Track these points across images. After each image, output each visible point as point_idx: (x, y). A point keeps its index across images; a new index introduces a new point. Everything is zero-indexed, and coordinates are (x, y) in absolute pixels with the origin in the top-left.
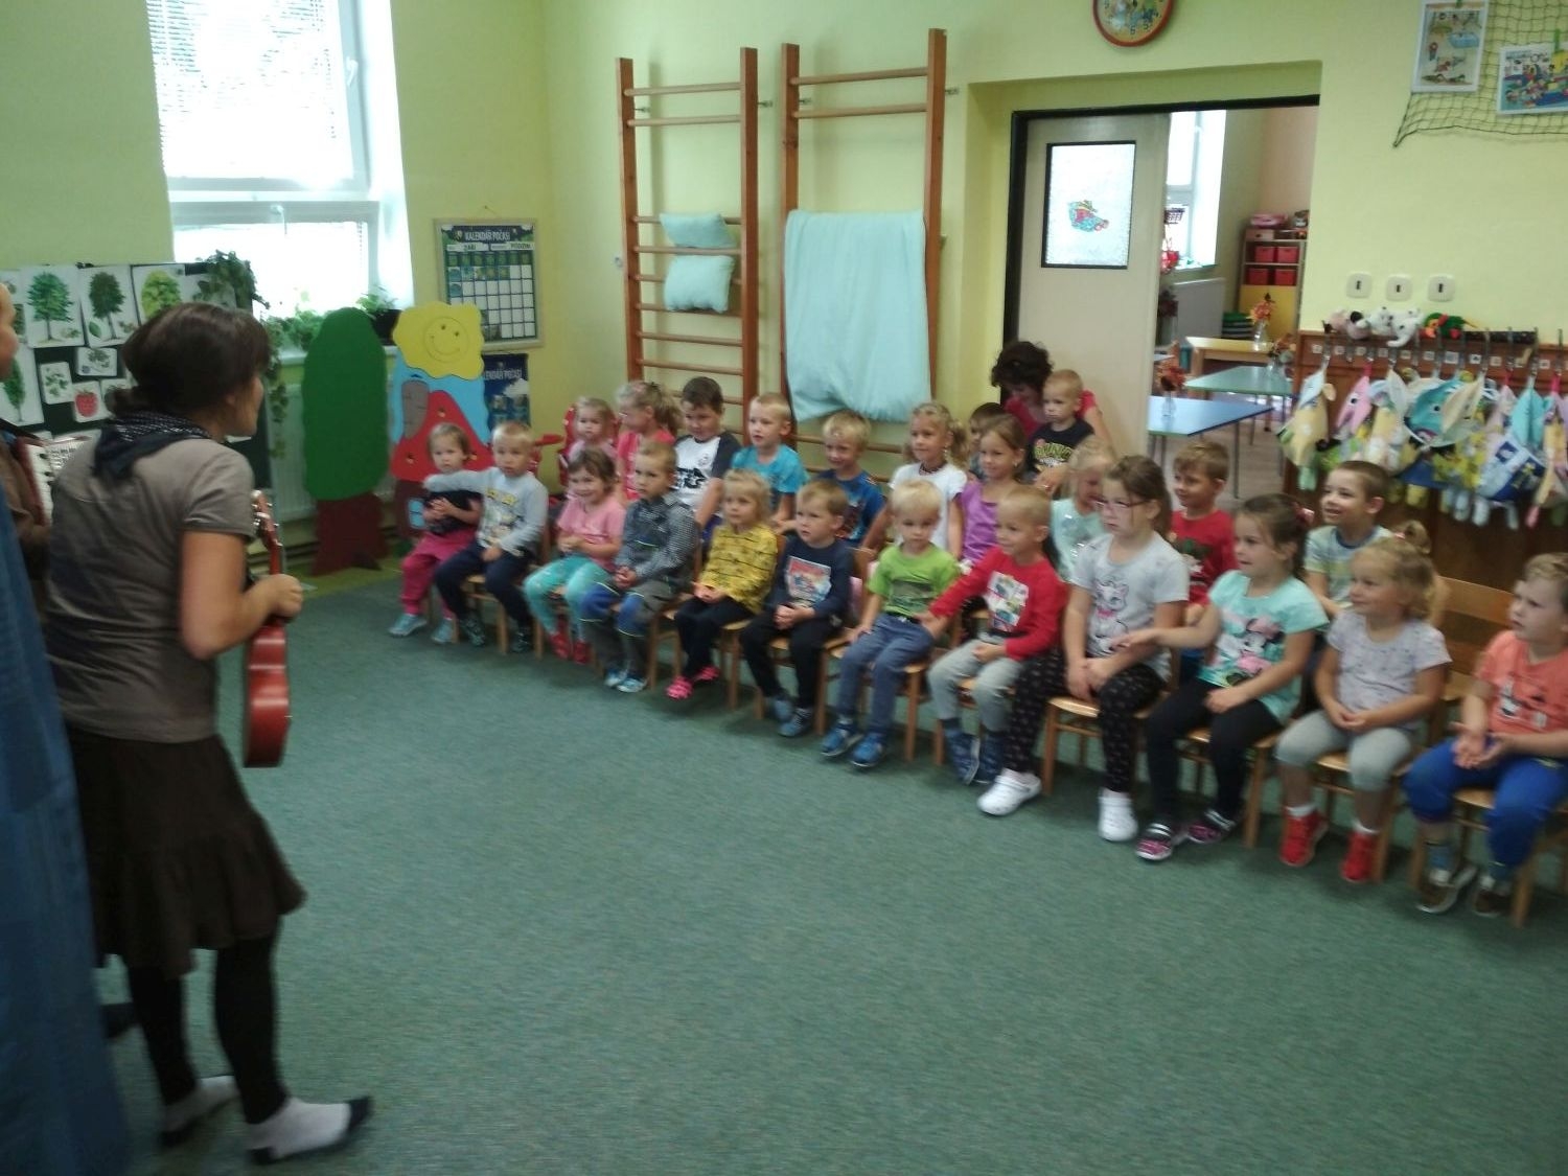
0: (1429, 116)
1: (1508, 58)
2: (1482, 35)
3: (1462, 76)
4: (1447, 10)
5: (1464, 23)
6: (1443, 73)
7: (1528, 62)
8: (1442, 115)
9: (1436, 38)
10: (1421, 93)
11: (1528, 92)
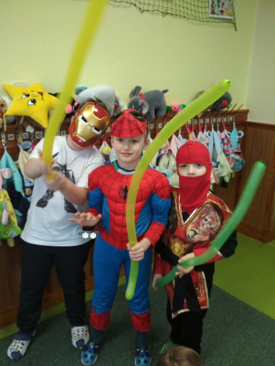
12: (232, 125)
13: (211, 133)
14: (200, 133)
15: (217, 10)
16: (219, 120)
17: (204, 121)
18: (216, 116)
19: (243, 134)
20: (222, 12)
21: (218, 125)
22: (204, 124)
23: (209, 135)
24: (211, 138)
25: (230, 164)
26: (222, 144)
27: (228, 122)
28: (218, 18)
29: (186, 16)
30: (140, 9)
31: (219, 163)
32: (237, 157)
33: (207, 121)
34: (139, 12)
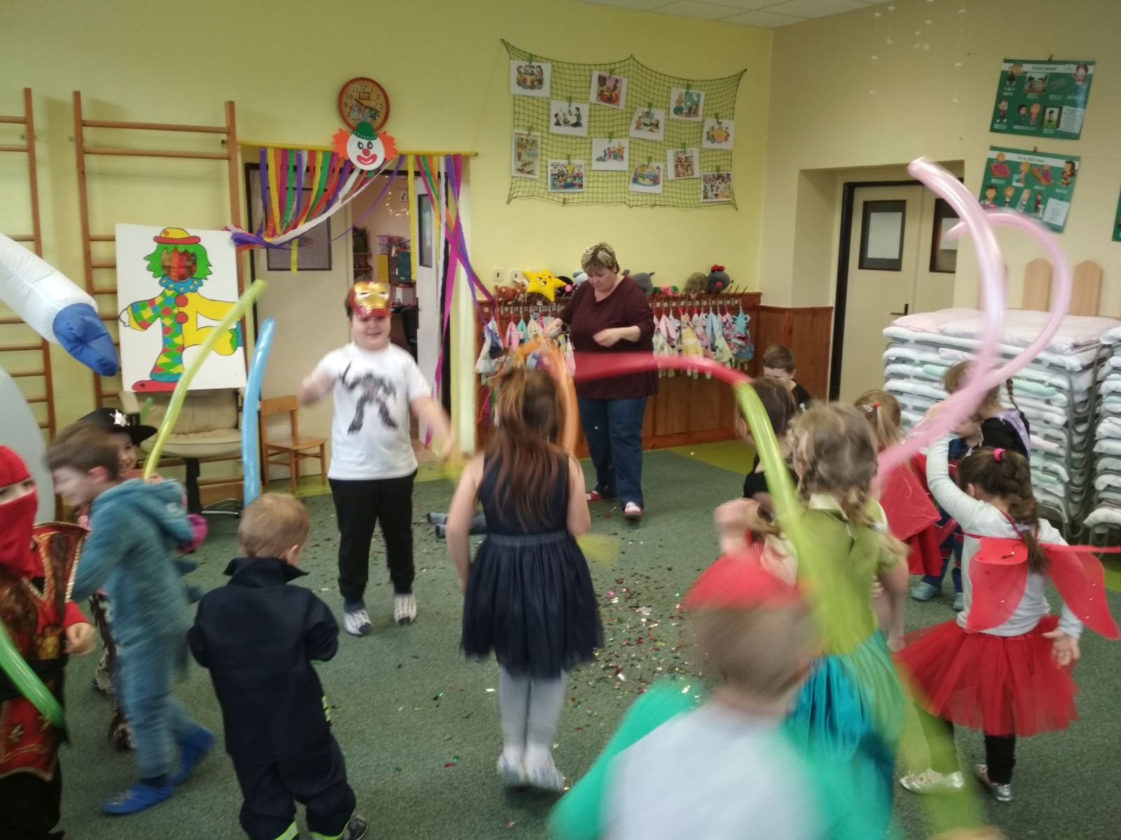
0: (521, 189)
1: (552, 165)
2: (539, 151)
3: (532, 171)
4: (523, 137)
5: (532, 144)
6: (525, 168)
7: (559, 168)
8: (527, 190)
9: (520, 150)
10: (516, 177)
11: (560, 182)
12: (739, 309)
13: (709, 316)
14: (696, 316)
15: (710, 194)
16: (720, 302)
17: (700, 303)
18: (714, 298)
19: (749, 318)
20: (716, 195)
21: (718, 309)
22: (700, 307)
23: (706, 317)
24: (709, 320)
25: (732, 349)
26: (725, 329)
27: (732, 304)
28: (712, 202)
29: (675, 204)
30: (629, 205)
31: (717, 347)
32: (740, 342)
33: (705, 303)
34: (629, 208)
